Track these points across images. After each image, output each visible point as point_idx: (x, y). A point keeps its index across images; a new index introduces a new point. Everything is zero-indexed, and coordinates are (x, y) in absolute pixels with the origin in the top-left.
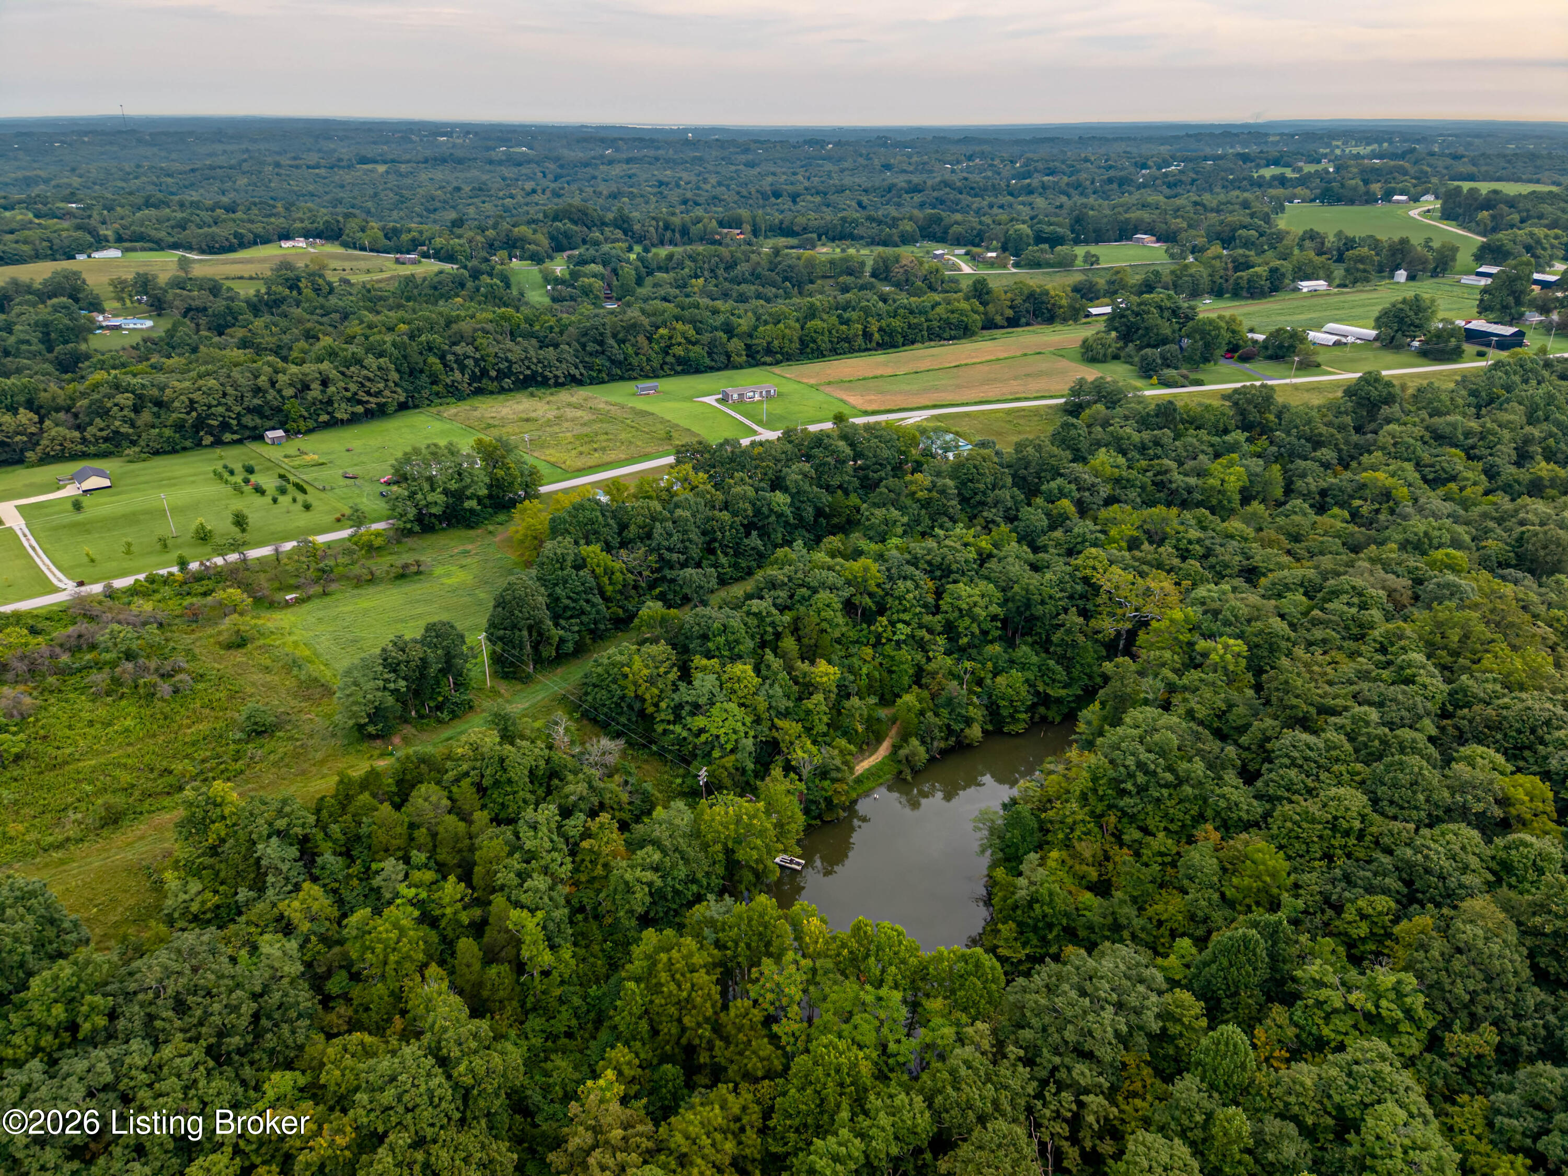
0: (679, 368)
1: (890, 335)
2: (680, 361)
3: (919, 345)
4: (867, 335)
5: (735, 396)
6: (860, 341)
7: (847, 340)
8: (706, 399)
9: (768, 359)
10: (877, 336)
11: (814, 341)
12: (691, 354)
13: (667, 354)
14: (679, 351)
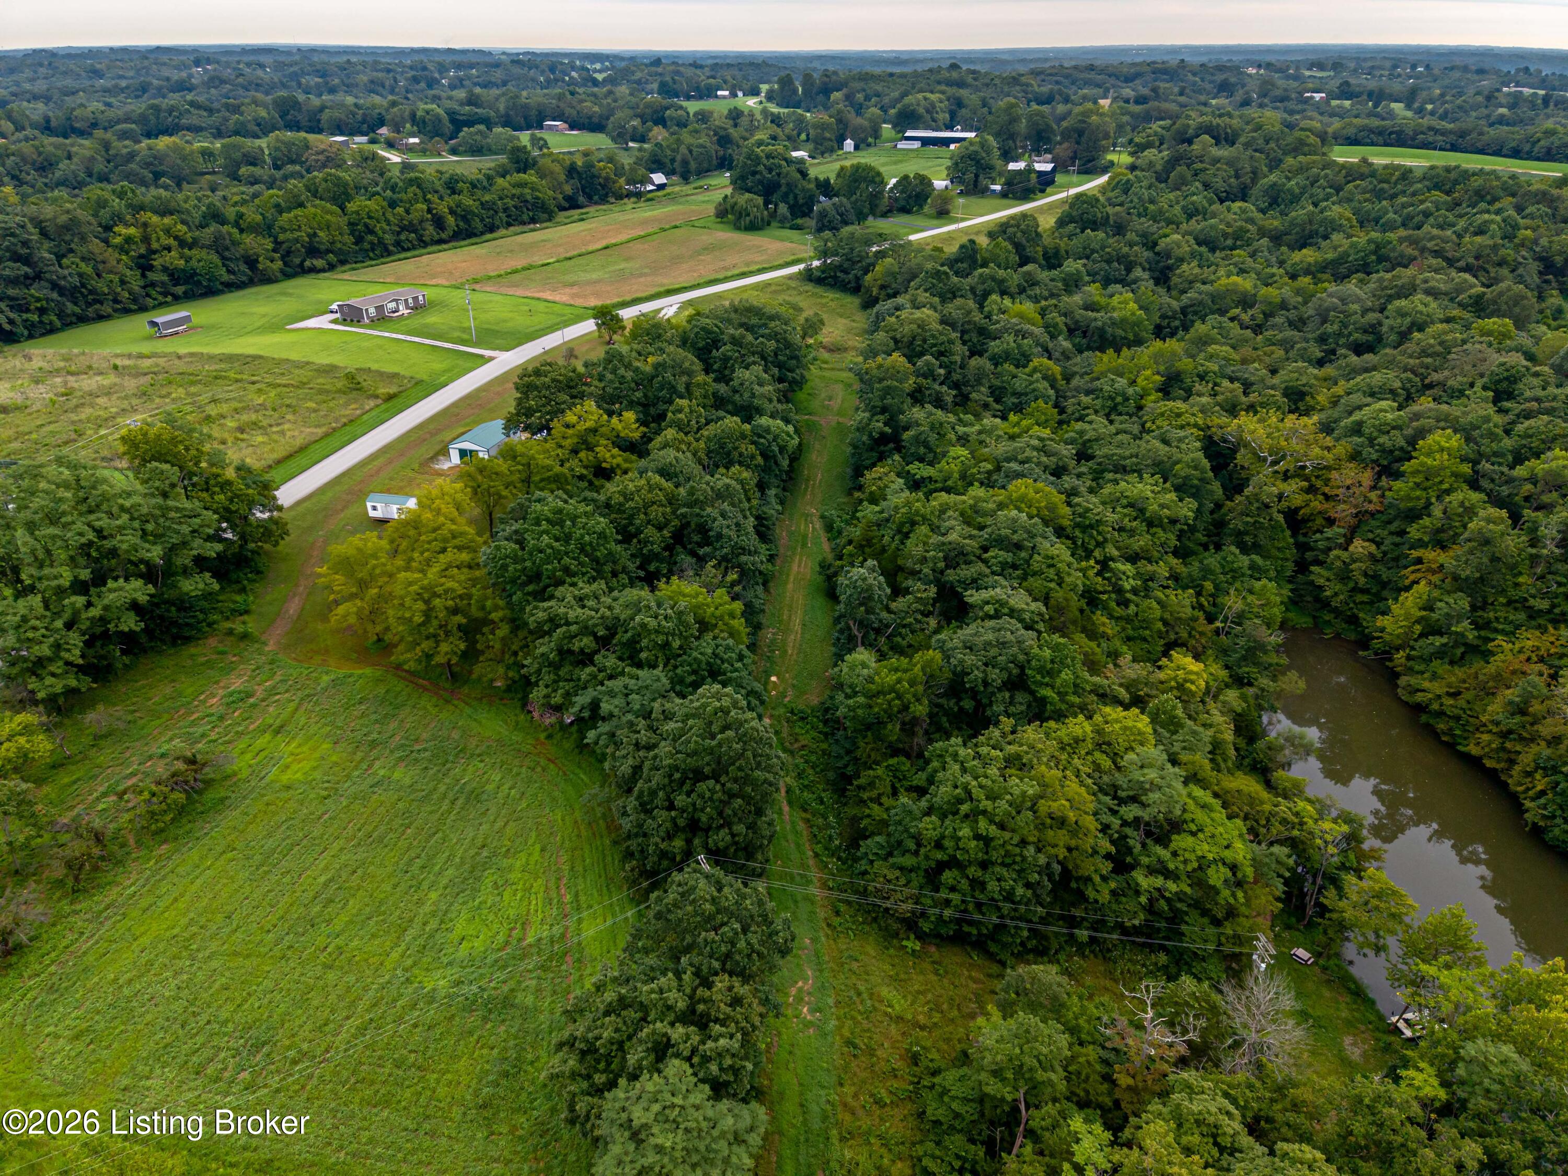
0: (180, 290)
1: (464, 218)
2: (176, 276)
3: (503, 232)
4: (439, 223)
5: (372, 311)
6: (430, 230)
7: (411, 228)
8: (312, 323)
9: (319, 263)
10: (451, 220)
11: (371, 232)
12: (194, 263)
13: (151, 268)
14: (174, 259)
